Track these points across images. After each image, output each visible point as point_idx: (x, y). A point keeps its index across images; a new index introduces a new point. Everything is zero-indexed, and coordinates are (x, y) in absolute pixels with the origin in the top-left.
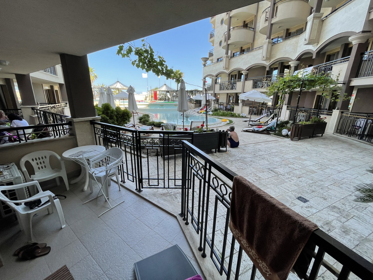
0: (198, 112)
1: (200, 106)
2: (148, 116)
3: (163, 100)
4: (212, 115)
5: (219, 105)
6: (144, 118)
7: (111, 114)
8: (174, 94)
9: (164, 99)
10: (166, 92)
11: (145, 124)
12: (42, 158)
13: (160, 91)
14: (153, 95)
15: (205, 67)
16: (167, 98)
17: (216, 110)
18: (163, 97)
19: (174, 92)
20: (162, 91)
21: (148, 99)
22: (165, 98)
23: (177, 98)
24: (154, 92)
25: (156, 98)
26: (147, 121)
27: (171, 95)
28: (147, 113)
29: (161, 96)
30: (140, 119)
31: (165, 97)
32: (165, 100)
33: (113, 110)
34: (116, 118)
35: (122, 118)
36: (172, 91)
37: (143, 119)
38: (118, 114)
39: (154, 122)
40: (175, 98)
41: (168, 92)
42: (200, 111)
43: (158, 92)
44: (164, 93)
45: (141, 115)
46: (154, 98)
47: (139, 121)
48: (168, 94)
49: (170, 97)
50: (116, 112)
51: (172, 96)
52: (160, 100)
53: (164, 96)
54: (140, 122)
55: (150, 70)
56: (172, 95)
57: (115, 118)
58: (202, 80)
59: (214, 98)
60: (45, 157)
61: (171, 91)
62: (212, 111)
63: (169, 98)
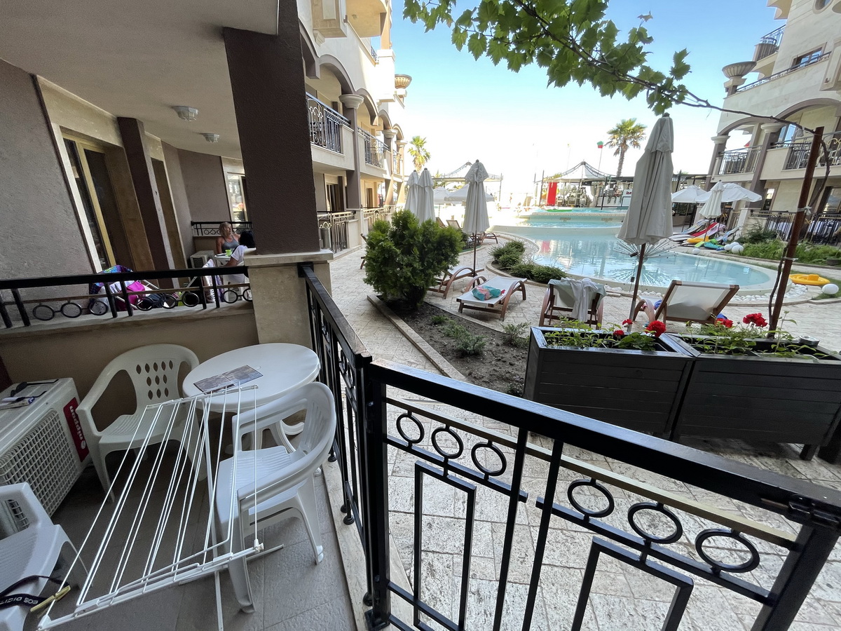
0: (681, 241)
1: (690, 222)
2: (519, 247)
3: (570, 206)
4: (741, 254)
5: (774, 219)
6: (508, 252)
7: (408, 241)
8: (607, 187)
9: (573, 202)
10: (584, 184)
11: (505, 270)
12: (164, 366)
13: (566, 181)
14: (546, 193)
15: (735, 97)
16: (582, 200)
17: (757, 238)
18: (572, 196)
19: (606, 184)
20: (573, 181)
21: (532, 202)
22: (578, 200)
23: (613, 199)
24: (550, 186)
25: (552, 199)
26: (514, 262)
27: (595, 193)
28: (518, 238)
29: (568, 195)
30: (498, 254)
31: (579, 196)
32: (577, 206)
33: (416, 231)
34: (418, 253)
35: (436, 252)
36: (601, 181)
37: (503, 253)
38: (427, 241)
39: (532, 267)
40: (606, 199)
41: (589, 183)
42: (691, 239)
43: (560, 186)
44: (577, 186)
45: (502, 244)
46: (547, 201)
47: (492, 258)
48: (588, 188)
49: (592, 198)
50: (424, 236)
51: (597, 195)
52: (564, 206)
53: (574, 194)
54: (495, 263)
55: (525, 59)
56: (598, 190)
57: (416, 251)
58: (713, 139)
59: (756, 198)
60: (171, 365)
61: (597, 181)
62: (741, 241)
63: (588, 199)
